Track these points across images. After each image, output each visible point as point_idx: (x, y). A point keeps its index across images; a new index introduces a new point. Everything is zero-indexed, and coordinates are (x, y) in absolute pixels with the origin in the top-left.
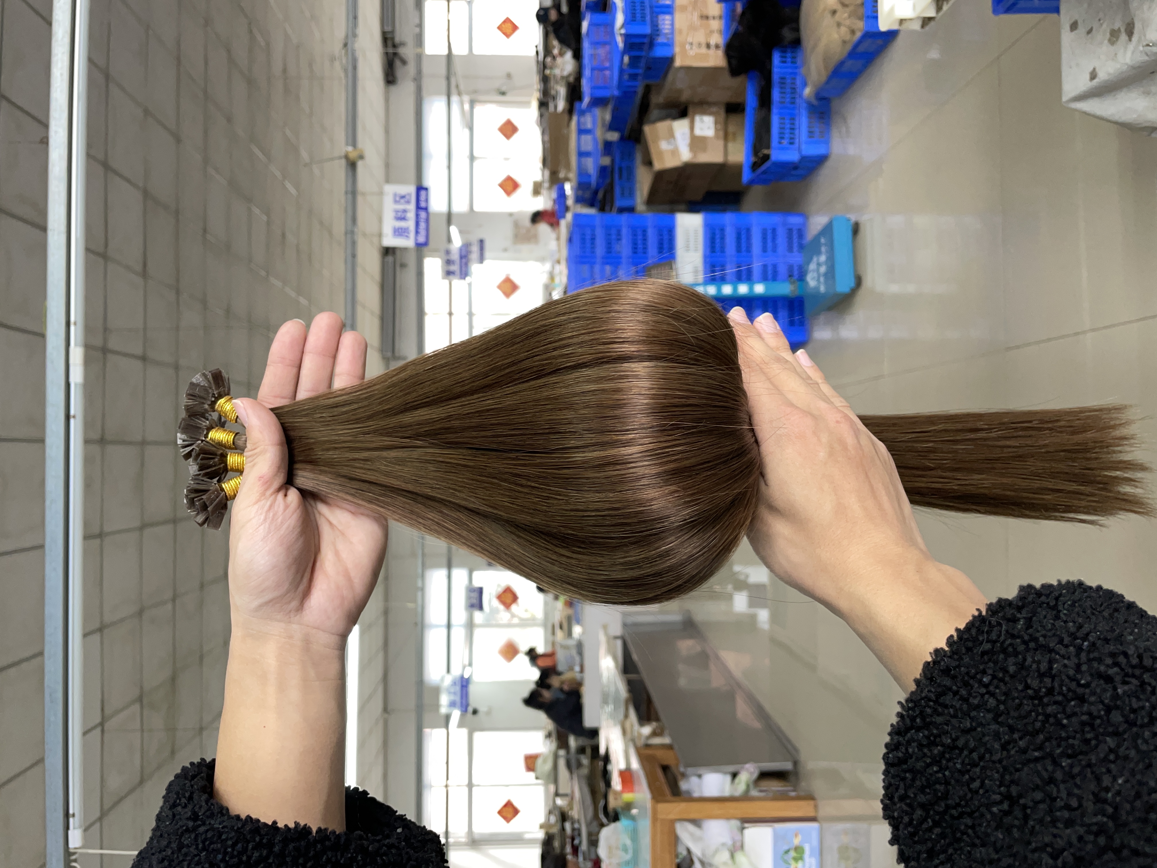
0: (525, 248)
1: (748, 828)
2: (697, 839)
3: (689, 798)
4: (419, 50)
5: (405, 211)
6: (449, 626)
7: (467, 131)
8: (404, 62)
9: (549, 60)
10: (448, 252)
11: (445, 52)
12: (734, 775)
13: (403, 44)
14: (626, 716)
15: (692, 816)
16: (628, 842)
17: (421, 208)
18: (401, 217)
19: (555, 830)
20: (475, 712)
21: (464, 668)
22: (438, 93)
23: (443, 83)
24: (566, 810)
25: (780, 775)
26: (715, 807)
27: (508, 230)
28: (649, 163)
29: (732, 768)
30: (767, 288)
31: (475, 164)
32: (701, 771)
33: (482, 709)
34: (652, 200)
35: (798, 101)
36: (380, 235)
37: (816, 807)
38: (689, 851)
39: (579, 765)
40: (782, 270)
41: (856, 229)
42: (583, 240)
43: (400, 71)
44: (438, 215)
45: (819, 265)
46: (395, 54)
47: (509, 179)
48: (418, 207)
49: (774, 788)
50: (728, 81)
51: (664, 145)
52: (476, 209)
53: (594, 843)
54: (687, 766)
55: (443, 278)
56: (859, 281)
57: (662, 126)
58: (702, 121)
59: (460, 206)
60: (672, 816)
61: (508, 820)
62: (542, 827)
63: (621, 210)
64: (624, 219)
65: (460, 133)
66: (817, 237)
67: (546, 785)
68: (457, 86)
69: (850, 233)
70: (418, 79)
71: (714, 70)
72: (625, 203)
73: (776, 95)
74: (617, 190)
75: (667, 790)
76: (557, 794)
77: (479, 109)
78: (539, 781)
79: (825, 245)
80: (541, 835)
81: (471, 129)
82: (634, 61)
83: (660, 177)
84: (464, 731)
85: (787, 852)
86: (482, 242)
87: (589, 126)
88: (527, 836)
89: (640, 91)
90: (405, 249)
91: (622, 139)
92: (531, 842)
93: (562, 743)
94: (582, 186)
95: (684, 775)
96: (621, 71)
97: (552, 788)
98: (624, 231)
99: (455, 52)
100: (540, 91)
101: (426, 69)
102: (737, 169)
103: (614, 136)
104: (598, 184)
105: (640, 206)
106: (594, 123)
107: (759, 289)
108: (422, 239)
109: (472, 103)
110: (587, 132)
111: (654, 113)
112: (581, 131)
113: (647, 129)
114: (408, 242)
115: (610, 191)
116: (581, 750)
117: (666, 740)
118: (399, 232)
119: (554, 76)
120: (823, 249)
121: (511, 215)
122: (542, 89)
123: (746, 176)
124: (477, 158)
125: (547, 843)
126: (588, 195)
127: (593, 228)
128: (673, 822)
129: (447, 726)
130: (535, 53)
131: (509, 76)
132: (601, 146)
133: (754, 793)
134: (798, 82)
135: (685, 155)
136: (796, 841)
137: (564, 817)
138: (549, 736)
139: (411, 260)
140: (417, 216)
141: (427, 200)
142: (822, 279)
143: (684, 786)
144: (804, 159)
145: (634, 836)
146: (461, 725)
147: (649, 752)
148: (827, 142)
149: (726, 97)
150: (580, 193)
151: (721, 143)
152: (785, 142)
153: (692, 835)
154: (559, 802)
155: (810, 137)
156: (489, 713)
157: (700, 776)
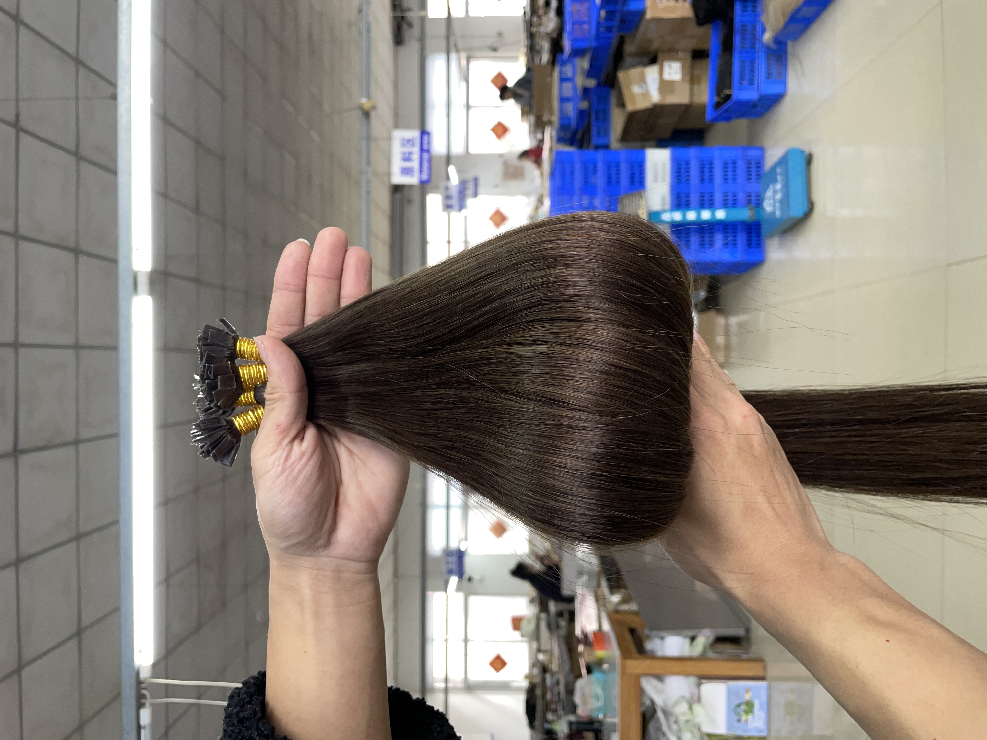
0: (513, 184)
1: (705, 683)
2: (660, 692)
3: (652, 656)
4: (422, 14)
5: (410, 153)
6: (448, 507)
7: (464, 84)
8: (410, 25)
9: (535, 19)
10: (447, 188)
11: (445, 15)
12: (693, 639)
13: (409, 10)
14: (599, 586)
15: (657, 672)
16: (600, 691)
17: (424, 150)
18: (407, 158)
19: (537, 680)
20: (470, 579)
21: (460, 542)
22: (438, 51)
23: (443, 42)
24: (546, 663)
25: (734, 640)
26: (677, 666)
27: (498, 169)
28: (622, 104)
29: (691, 633)
30: (727, 215)
31: (470, 112)
32: (663, 634)
33: (476, 577)
34: (625, 137)
35: (757, 46)
36: (389, 174)
37: (765, 668)
38: (653, 702)
39: (558, 627)
40: (741, 197)
41: (809, 160)
42: (563, 174)
43: (407, 33)
44: (439, 157)
45: (775, 192)
46: (403, 18)
47: (500, 124)
48: (422, 150)
49: (729, 651)
50: (694, 29)
51: (636, 89)
52: (471, 151)
53: (570, 691)
54: (652, 629)
55: (443, 211)
56: (811, 208)
57: (634, 72)
58: (670, 67)
59: (457, 149)
60: (638, 671)
61: (498, 670)
62: (526, 677)
63: (597, 147)
64: (600, 155)
65: (458, 86)
66: (774, 168)
67: (530, 642)
68: (456, 45)
69: (804, 164)
70: (422, 39)
71: (683, 21)
72: (602, 141)
73: (737, 40)
74: (594, 131)
75: (633, 648)
76: (539, 650)
77: (474, 65)
78: (525, 639)
79: (781, 174)
80: (525, 684)
81: (467, 81)
82: (610, 15)
83: (632, 117)
84: (461, 595)
85: (739, 705)
86: (476, 180)
87: (569, 74)
88: (515, 684)
89: (615, 42)
90: (411, 187)
91: (599, 85)
92: (517, 689)
93: (544, 607)
94: (563, 127)
95: (648, 637)
96: (599, 24)
97: (535, 645)
98: (600, 166)
99: (454, 14)
100: (527, 46)
101: (429, 30)
102: (702, 108)
103: (592, 83)
104: (577, 125)
105: (614, 142)
106: (574, 73)
107: (721, 214)
108: (425, 177)
109: (469, 59)
110: (568, 80)
111: (628, 60)
112: (563, 80)
113: (621, 75)
114: (413, 180)
115: (587, 131)
116: (560, 614)
117: (633, 607)
118: (406, 171)
119: (539, 32)
120: (779, 178)
121: (501, 156)
122: (529, 44)
123: (709, 115)
124: (472, 107)
125: (531, 692)
126: (568, 135)
127: (572, 163)
128: (638, 677)
129: (445, 590)
130: (523, 12)
131: (500, 34)
132: (579, 92)
133: (711, 654)
134: (759, 28)
135: (655, 97)
136: (747, 697)
137: (544, 669)
138: (532, 601)
139: (416, 196)
140: (421, 158)
141: (429, 143)
142: (778, 205)
143: (649, 646)
144: (762, 98)
145: (605, 687)
146: (459, 589)
147: (619, 616)
148: (784, 82)
149: (691, 44)
150: (562, 134)
151: (687, 86)
152: (745, 83)
153: (655, 688)
154: (541, 657)
155: (768, 78)
156: (482, 580)
157: (662, 638)
